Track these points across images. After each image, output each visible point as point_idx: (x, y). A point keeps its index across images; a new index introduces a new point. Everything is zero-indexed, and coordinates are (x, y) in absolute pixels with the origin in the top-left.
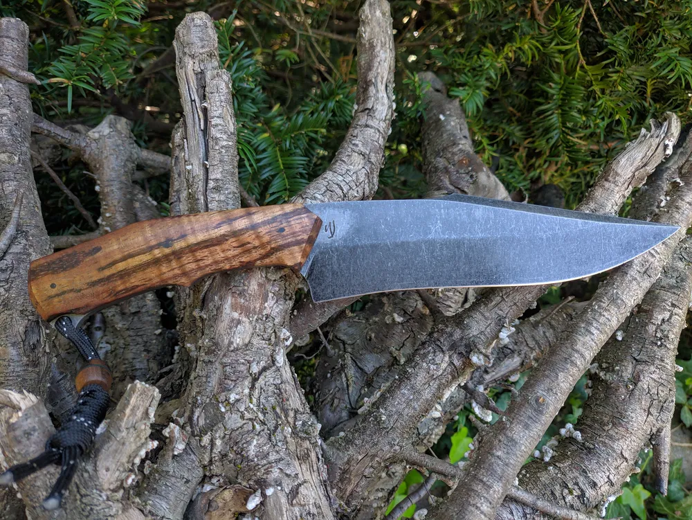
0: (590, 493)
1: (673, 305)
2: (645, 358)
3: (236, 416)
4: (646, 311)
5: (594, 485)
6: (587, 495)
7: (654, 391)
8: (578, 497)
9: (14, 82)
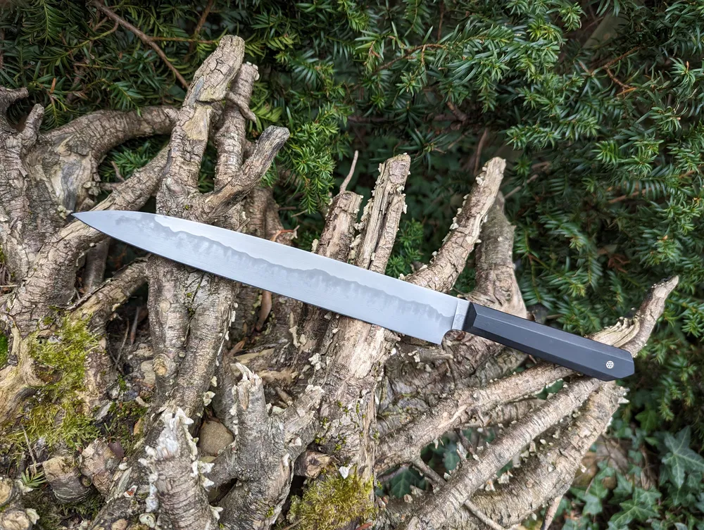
0: (505, 520)
1: (595, 429)
2: (567, 455)
3: (348, 418)
4: (578, 427)
5: (509, 516)
6: (504, 521)
7: (563, 475)
8: (498, 520)
9: (241, 118)
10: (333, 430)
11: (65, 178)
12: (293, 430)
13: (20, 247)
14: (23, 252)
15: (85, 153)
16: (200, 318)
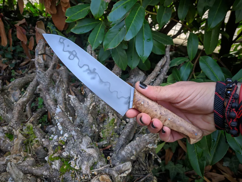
10: (101, 106)
11: (13, 97)
12: (88, 104)
13: (8, 114)
14: (9, 115)
15: (16, 89)
16: (58, 99)
